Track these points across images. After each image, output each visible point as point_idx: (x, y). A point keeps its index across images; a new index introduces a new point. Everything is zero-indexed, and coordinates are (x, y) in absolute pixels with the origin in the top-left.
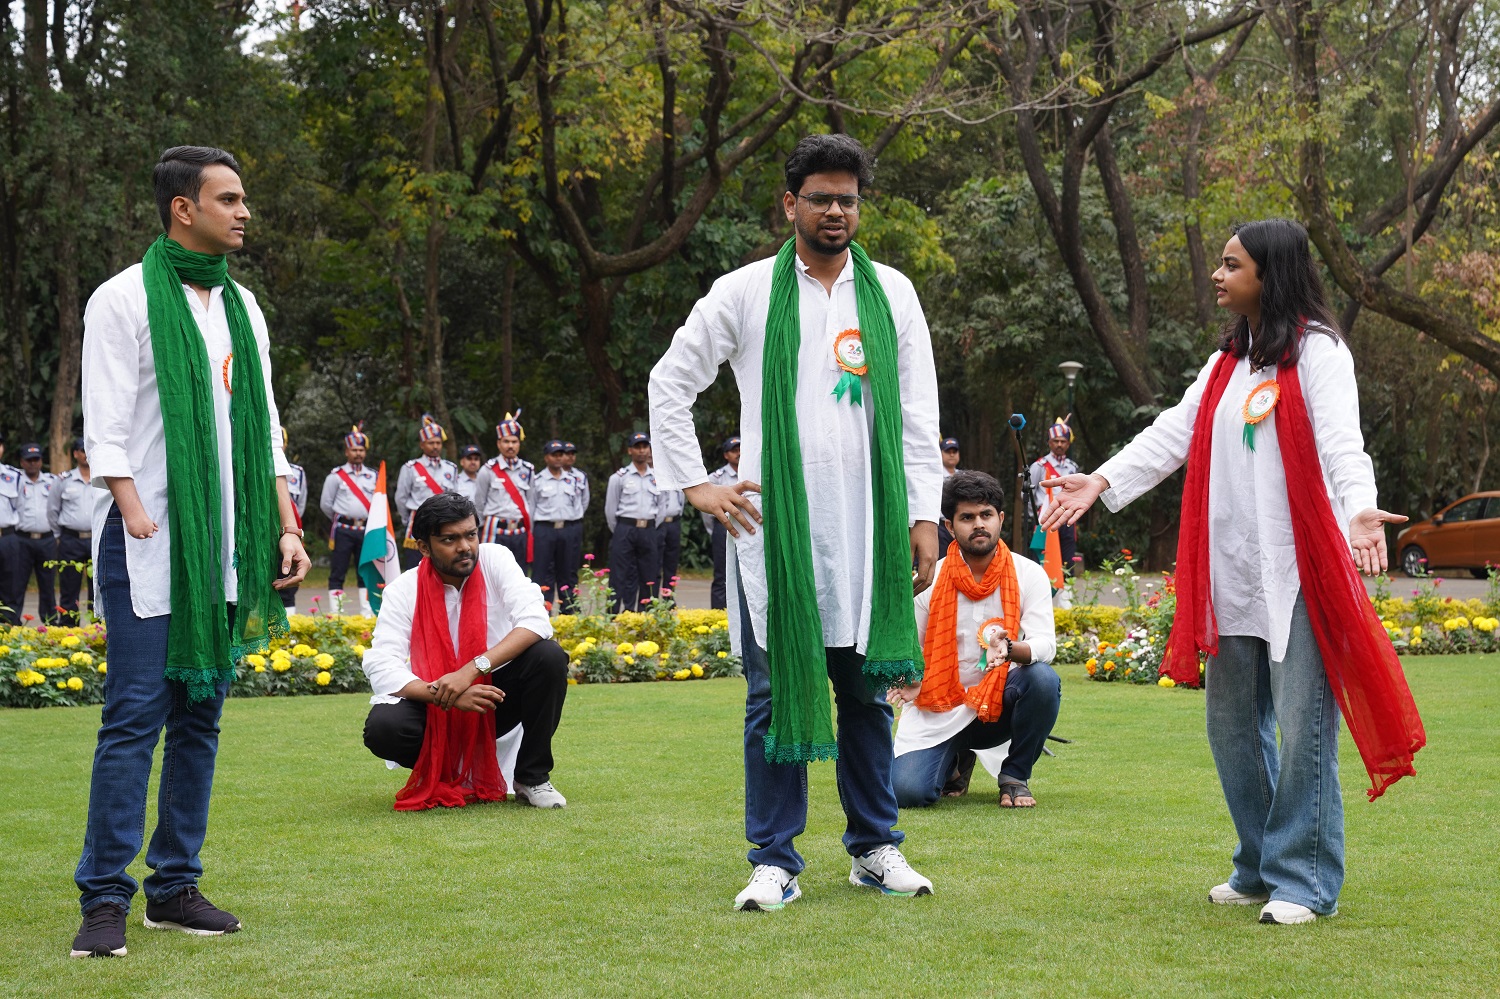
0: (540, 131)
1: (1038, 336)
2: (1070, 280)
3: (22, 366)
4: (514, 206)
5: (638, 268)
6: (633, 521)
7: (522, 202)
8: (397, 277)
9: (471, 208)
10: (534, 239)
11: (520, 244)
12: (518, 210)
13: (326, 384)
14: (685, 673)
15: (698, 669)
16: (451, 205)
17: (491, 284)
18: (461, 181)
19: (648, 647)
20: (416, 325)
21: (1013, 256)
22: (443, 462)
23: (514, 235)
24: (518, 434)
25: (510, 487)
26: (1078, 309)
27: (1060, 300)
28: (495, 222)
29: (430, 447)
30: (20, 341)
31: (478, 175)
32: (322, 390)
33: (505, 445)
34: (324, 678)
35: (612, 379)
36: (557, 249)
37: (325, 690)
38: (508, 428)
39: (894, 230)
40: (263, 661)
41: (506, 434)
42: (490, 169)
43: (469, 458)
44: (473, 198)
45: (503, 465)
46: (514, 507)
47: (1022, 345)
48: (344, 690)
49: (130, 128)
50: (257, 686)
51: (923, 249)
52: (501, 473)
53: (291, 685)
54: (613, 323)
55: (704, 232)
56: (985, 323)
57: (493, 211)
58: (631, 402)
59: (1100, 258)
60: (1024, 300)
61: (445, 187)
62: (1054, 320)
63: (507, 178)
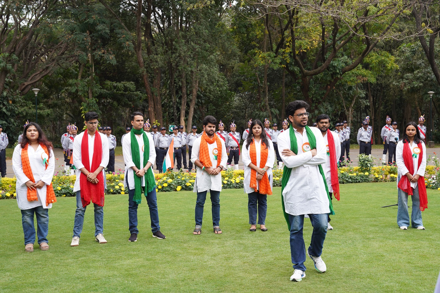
0: (291, 40)
1: (421, 84)
2: (431, 68)
3: (174, 101)
4: (285, 59)
5: (316, 74)
7: (287, 58)
8: (257, 73)
9: (275, 61)
10: (290, 66)
11: (287, 68)
12: (286, 60)
13: (239, 96)
16: (270, 60)
17: (279, 72)
18: (272, 54)
20: (261, 85)
21: (415, 63)
22: (270, 129)
23: (285, 66)
24: (287, 124)
26: (433, 76)
27: (428, 74)
28: (281, 64)
29: (267, 126)
30: (174, 96)
31: (277, 52)
32: (238, 97)
33: (284, 127)
35: (310, 100)
36: (296, 69)
38: (285, 123)
39: (382, 59)
40: (234, 181)
41: (284, 124)
42: (279, 50)
43: (275, 127)
44: (276, 58)
47: (417, 87)
51: (390, 64)
53: (240, 186)
54: (310, 86)
55: (332, 63)
56: (408, 81)
57: (280, 61)
58: (314, 106)
60: (417, 74)
61: (269, 56)
62: (426, 80)
63: (284, 52)
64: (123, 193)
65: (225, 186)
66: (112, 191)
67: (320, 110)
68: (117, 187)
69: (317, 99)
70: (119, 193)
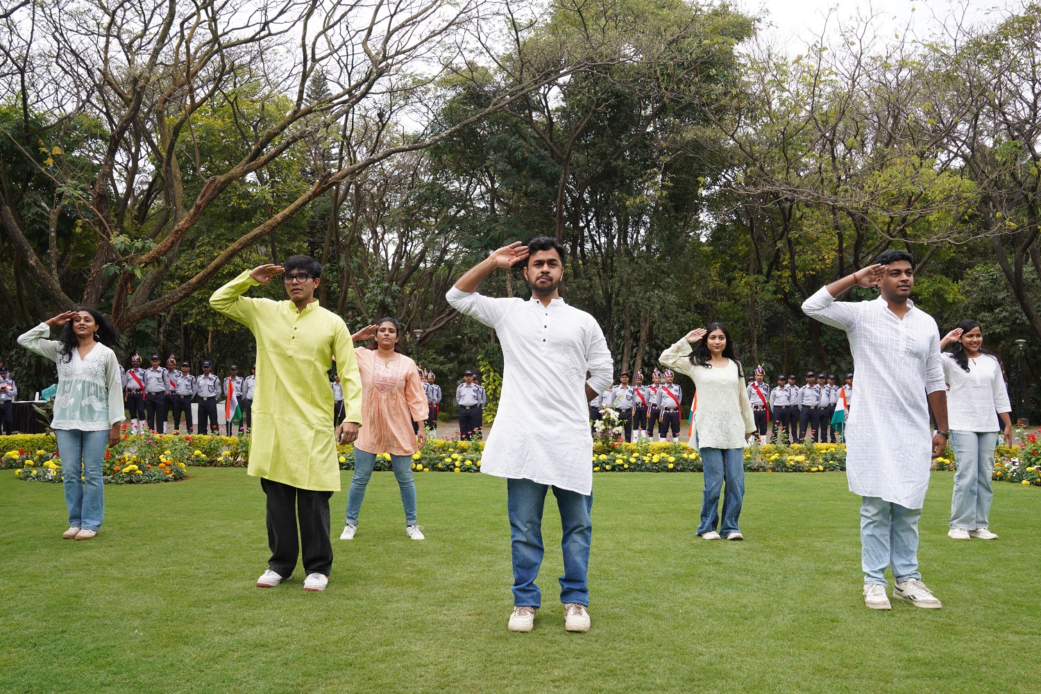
1: (1007, 329)
2: (1020, 306)
6: (809, 407)
7: (785, 285)
9: (766, 288)
10: (790, 297)
11: (785, 299)
12: (784, 287)
14: (816, 469)
15: (821, 468)
16: (759, 287)
18: (762, 278)
19: (801, 458)
21: (996, 297)
23: (783, 297)
25: (759, 393)
26: (1024, 318)
27: (1017, 315)
28: (775, 293)
31: (768, 275)
34: (671, 466)
37: (672, 470)
39: (938, 288)
42: (773, 273)
44: (767, 284)
45: (757, 384)
46: (760, 400)
48: (678, 471)
49: (647, 266)
50: (646, 468)
51: (951, 295)
52: (756, 388)
53: (659, 468)
57: (774, 289)
59: (1036, 296)
60: (1000, 314)
61: (757, 281)
62: (1014, 323)
63: (780, 277)
64: (457, 470)
65: (632, 467)
66: (440, 466)
67: (839, 366)
68: (448, 460)
69: (835, 349)
70: (452, 470)
